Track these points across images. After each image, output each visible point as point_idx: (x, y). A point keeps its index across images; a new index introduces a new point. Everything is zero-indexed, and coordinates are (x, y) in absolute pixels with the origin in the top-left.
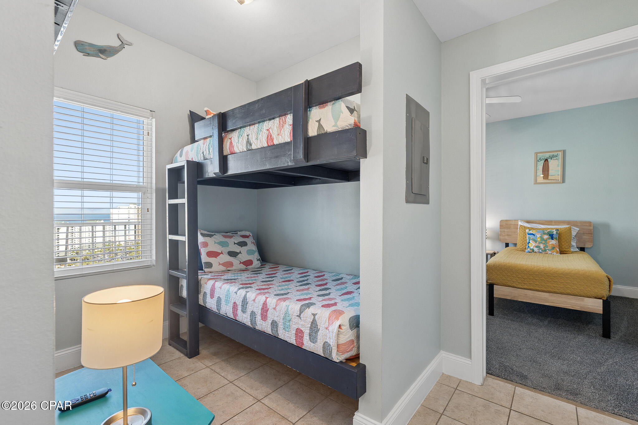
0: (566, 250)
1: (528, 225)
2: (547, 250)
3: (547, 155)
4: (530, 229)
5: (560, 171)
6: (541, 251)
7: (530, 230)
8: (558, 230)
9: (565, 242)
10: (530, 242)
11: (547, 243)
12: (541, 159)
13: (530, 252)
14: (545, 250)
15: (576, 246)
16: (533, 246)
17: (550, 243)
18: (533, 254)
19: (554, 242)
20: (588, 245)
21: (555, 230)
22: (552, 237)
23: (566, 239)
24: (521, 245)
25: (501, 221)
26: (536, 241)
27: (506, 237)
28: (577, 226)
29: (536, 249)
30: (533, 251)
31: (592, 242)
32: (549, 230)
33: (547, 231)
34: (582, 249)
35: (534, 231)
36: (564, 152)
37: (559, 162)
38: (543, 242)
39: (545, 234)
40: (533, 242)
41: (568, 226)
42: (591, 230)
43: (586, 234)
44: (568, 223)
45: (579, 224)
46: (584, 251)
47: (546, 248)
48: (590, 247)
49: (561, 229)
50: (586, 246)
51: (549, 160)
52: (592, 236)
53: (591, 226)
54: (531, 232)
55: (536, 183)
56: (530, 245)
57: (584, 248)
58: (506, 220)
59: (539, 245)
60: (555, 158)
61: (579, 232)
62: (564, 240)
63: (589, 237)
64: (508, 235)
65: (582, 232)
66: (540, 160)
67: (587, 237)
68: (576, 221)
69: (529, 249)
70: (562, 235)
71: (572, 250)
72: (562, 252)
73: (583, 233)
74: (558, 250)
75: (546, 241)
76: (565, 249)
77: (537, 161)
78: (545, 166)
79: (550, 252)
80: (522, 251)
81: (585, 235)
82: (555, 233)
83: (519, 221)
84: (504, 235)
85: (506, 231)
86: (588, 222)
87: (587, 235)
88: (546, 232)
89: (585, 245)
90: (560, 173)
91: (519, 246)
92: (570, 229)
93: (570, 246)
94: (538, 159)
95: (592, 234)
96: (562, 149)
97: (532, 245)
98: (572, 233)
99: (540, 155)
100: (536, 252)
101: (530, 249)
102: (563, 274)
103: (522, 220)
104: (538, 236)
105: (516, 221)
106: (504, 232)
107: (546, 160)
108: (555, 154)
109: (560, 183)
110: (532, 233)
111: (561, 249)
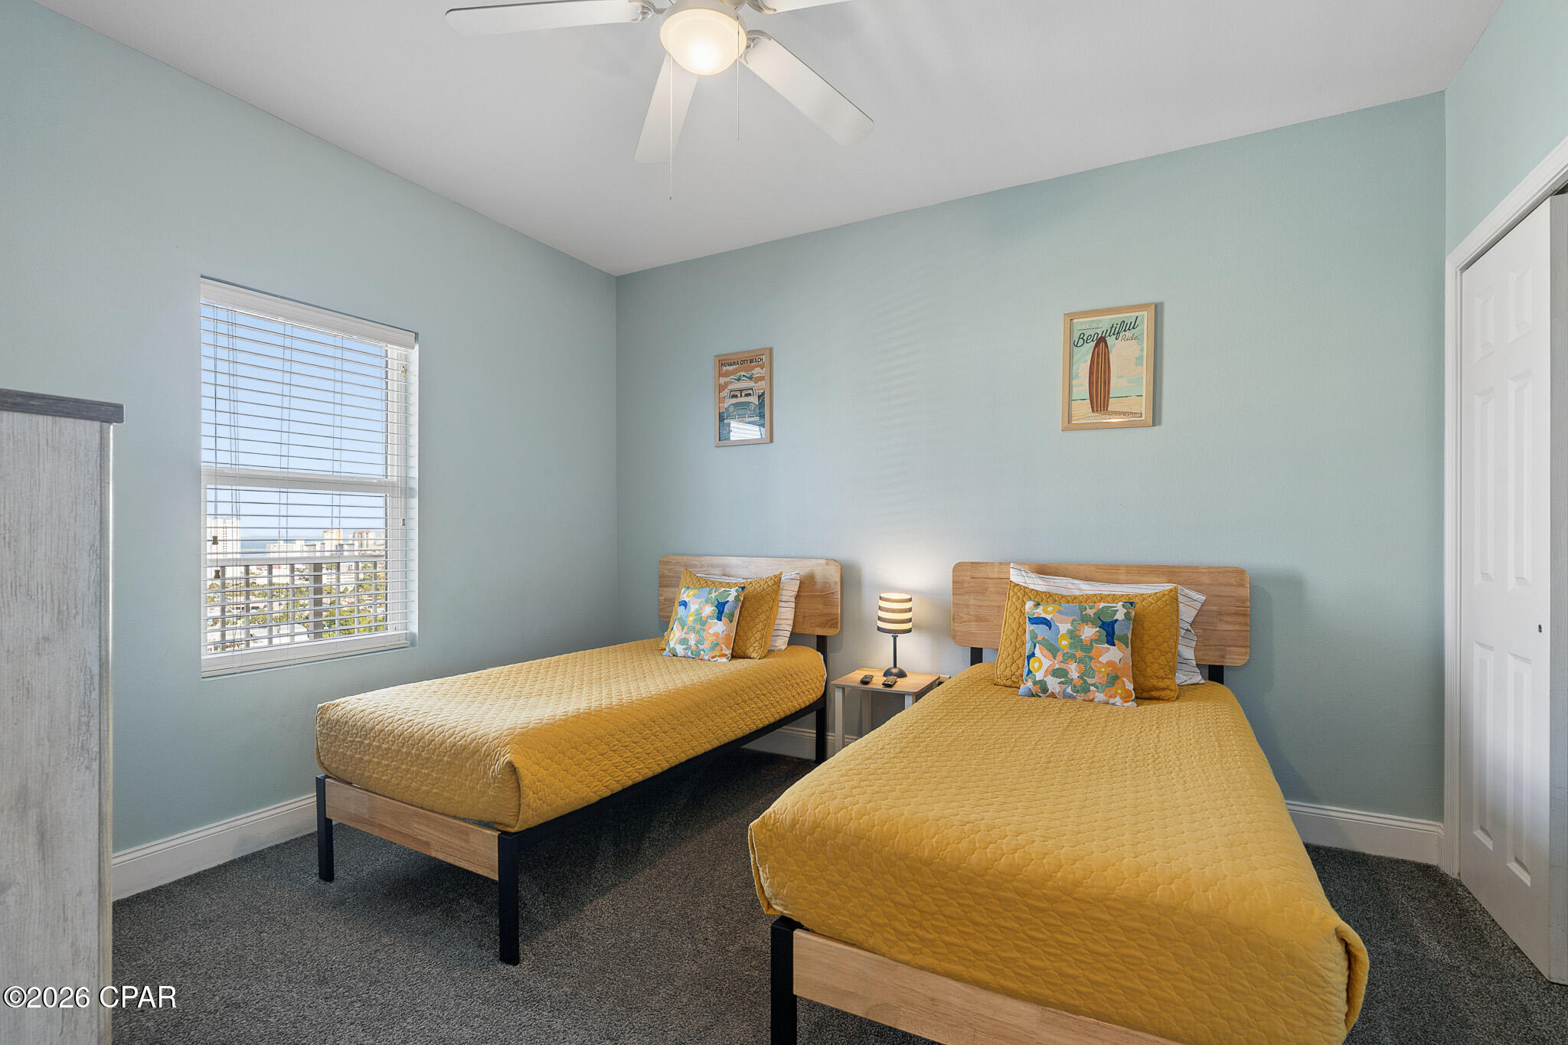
0: (1161, 684)
1: (1039, 582)
2: (1092, 688)
3: (1104, 323)
4: (1040, 598)
5: (1144, 380)
6: (1069, 690)
7: (1038, 605)
8: (1132, 604)
9: (1157, 653)
10: (1033, 655)
11: (1091, 658)
12: (1085, 338)
13: (1033, 696)
14: (1086, 689)
15: (1194, 663)
16: (1044, 668)
17: (1104, 659)
18: (1044, 701)
19: (1114, 654)
20: (1234, 659)
21: (1120, 604)
22: (1109, 632)
23: (1160, 640)
24: (1008, 661)
25: (959, 568)
26: (1053, 650)
27: (973, 627)
28: (1196, 586)
29: (1053, 684)
30: (1045, 690)
31: (1246, 646)
32: (1102, 605)
33: (1094, 611)
34: (1216, 674)
35: (1050, 609)
36: (1158, 309)
37: (1142, 350)
38: (1080, 654)
39: (1085, 620)
40: (1046, 652)
41: (1170, 586)
42: (1243, 601)
43: (1228, 614)
44: (1170, 573)
45: (1205, 579)
46: (1222, 683)
47: (1089, 681)
48: (1240, 663)
49: (1144, 599)
50: (1228, 662)
51: (1110, 341)
52: (1246, 625)
53: (1243, 586)
54: (1040, 612)
55: (1069, 425)
56: (1034, 664)
57: (1221, 667)
58: (973, 563)
59: (1063, 666)
60: (1128, 334)
61: (1205, 608)
62: (1151, 645)
63: (1237, 627)
64: (979, 619)
65: (1215, 608)
66: (1081, 341)
67: (1231, 627)
68: (1197, 567)
69: (1030, 684)
70: (1147, 624)
71: (1181, 678)
72: (1144, 695)
73: (1220, 613)
74: (1130, 686)
75: (1087, 648)
76: (1154, 682)
77: (1073, 344)
78: (1098, 363)
79: (1100, 697)
80: (1010, 687)
81: (1226, 618)
82: (1120, 616)
83: (1012, 565)
84: (966, 618)
85: (972, 602)
86: (1234, 572)
87: (1229, 619)
88: (1091, 612)
89: (1223, 657)
90: (1144, 388)
91: (1003, 665)
92: (1173, 599)
93: (1175, 663)
94: (1076, 337)
95: (1245, 615)
96: (1150, 300)
97: (1042, 665)
98: (1181, 613)
99: (1080, 324)
100: (1053, 695)
101: (1035, 683)
102: (1108, 903)
103: (1021, 563)
104: (1064, 627)
105: (1003, 566)
106: (967, 606)
107: (1101, 341)
108: (1129, 316)
109: (1142, 425)
110: (1043, 615)
111: (1141, 680)
